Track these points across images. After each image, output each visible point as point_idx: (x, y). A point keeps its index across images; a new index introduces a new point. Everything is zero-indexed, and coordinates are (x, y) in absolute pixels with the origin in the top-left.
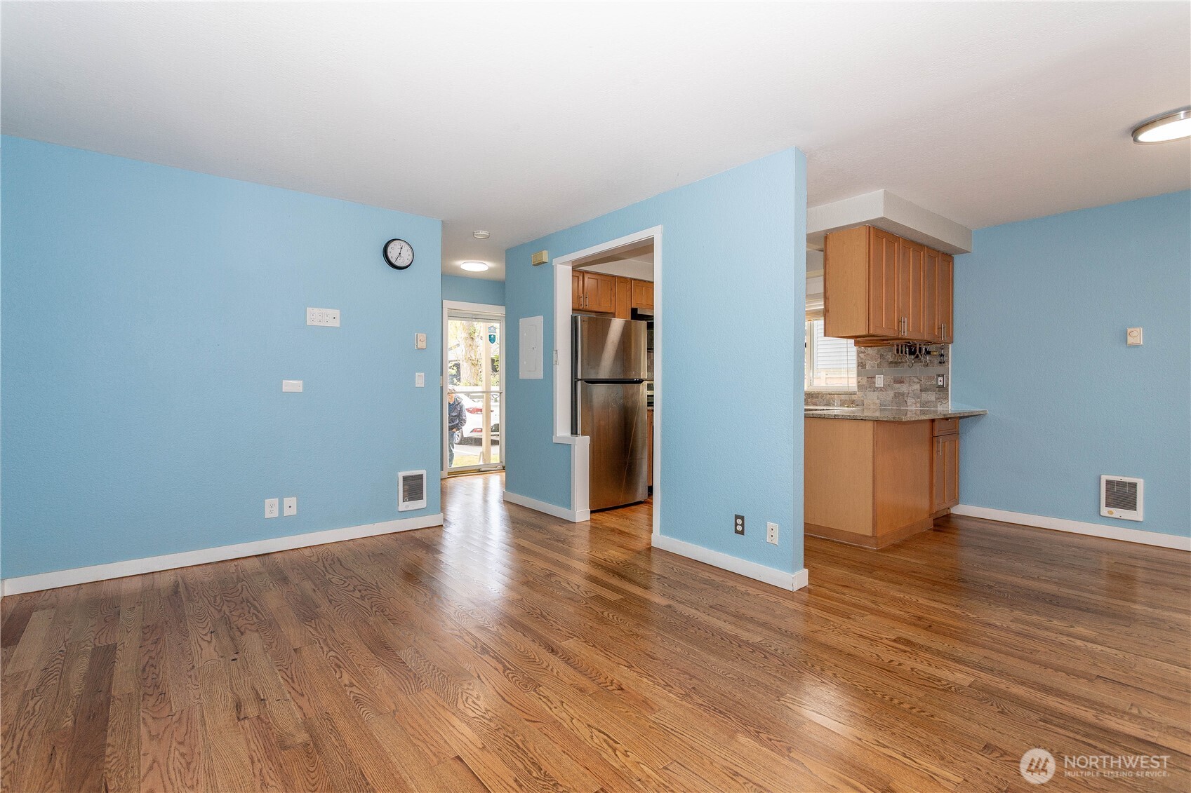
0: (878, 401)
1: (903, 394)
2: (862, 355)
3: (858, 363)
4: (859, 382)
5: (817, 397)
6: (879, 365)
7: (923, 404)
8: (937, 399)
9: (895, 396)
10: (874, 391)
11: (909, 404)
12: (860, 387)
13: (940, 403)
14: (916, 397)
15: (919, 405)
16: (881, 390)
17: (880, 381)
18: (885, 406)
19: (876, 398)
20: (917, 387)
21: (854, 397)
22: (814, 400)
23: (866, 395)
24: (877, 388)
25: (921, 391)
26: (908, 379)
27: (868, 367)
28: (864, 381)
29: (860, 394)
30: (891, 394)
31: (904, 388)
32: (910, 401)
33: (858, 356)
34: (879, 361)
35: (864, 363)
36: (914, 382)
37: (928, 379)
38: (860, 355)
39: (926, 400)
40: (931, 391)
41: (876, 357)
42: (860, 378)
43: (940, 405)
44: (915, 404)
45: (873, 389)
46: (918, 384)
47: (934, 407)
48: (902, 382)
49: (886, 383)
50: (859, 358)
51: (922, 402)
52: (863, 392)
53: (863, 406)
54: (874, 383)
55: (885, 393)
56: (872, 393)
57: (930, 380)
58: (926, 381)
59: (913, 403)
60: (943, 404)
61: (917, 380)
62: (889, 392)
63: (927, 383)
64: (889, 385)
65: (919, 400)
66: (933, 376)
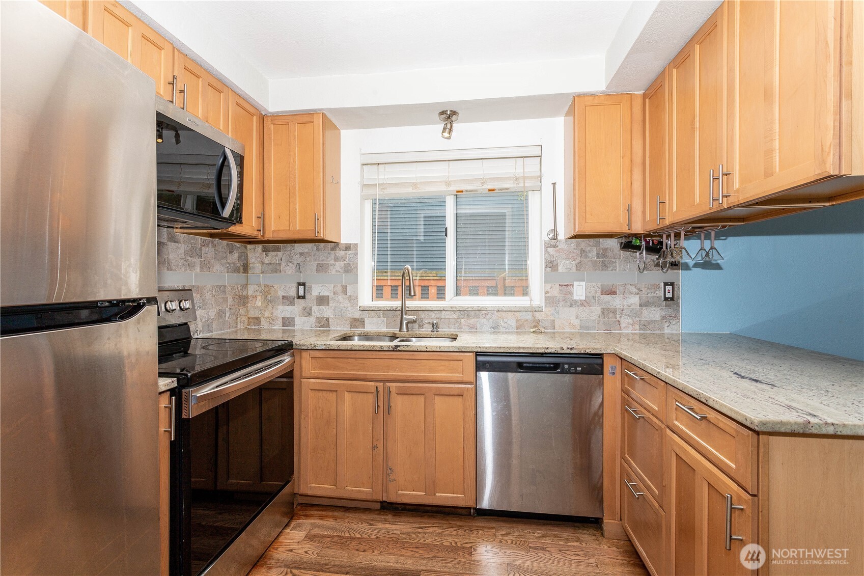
0: (577, 322)
1: (614, 311)
2: (551, 250)
3: (546, 262)
4: (547, 292)
5: (477, 317)
6: (579, 266)
7: (645, 325)
8: (664, 318)
9: (603, 313)
10: (571, 306)
11: (623, 325)
12: (550, 300)
13: (667, 324)
14: (635, 314)
15: (637, 327)
16: (582, 305)
17: (579, 291)
18: (588, 328)
19: (574, 317)
20: (635, 300)
21: (538, 315)
22: (472, 321)
23: (558, 313)
24: (576, 301)
25: (641, 305)
26: (621, 289)
27: (561, 268)
28: (556, 291)
29: (548, 311)
30: (597, 310)
31: (616, 302)
32: (625, 321)
33: (546, 251)
34: (578, 261)
35: (555, 263)
36: (631, 293)
37: (651, 289)
38: (549, 249)
39: (648, 319)
40: (655, 306)
41: (575, 255)
42: (549, 286)
43: (668, 326)
44: (632, 325)
45: (569, 304)
46: (637, 296)
47: (659, 329)
48: (613, 293)
49: (589, 294)
50: (547, 254)
51: (642, 322)
52: (554, 308)
53: (554, 329)
54: (571, 293)
55: (587, 309)
56: (567, 309)
57: (653, 291)
58: (649, 291)
59: (629, 324)
60: (671, 325)
61: (635, 290)
62: (593, 308)
63: (649, 294)
64: (593, 297)
65: (638, 319)
66: (658, 283)
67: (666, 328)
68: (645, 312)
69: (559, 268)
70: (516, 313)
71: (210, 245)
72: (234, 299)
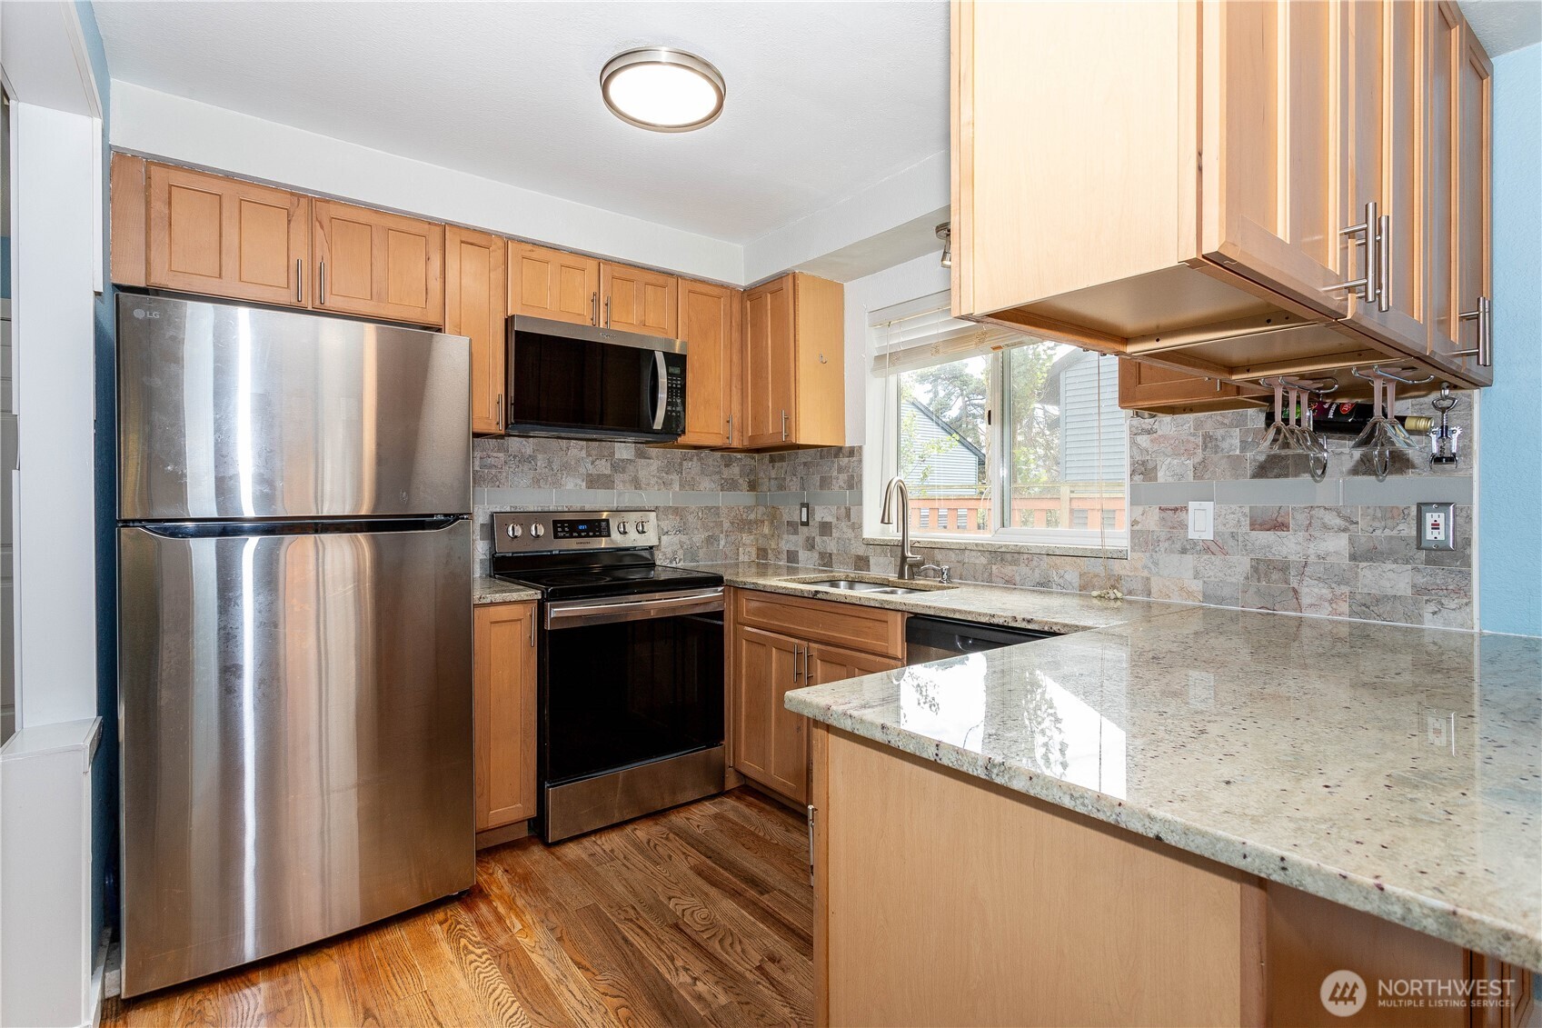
0: (1196, 586)
1: (1284, 567)
2: (1143, 440)
3: (1132, 464)
4: (1134, 523)
5: (1015, 562)
6: (1200, 470)
7: (1367, 605)
8: (1419, 591)
9: (1255, 569)
10: (1184, 551)
11: (1305, 600)
12: (1140, 538)
13: (1432, 607)
14: (1333, 577)
15: (1344, 607)
16: (1207, 550)
17: (1201, 521)
18: (1222, 600)
19: (1191, 573)
20: (1337, 545)
21: (1118, 567)
22: (1009, 570)
23: (1156, 564)
24: (1194, 543)
25: (1353, 557)
26: (1302, 518)
27: (1162, 476)
28: (1152, 521)
29: (1139, 559)
30: (1242, 564)
31: (1288, 546)
32: (1311, 591)
33: (1133, 443)
34: (1198, 458)
35: (1150, 465)
36: (1326, 527)
37: (1384, 518)
38: (1139, 439)
39: (1373, 591)
40: (1395, 561)
41: (1191, 446)
42: (1140, 509)
43: (1434, 613)
44: (1331, 602)
45: (1178, 546)
46: (1343, 534)
47: (1407, 617)
48: (1279, 526)
49: (1221, 528)
50: (1135, 449)
51: (1358, 597)
52: (1148, 554)
53: (1149, 595)
54: (1184, 526)
55: (1217, 560)
56: (1176, 557)
57: (1390, 523)
58: (1376, 524)
59: (1321, 598)
60: (1444, 612)
61: (1338, 522)
62: (1234, 559)
63: (1378, 532)
64: (1233, 535)
65: (1345, 589)
66: (1402, 506)
67: (1428, 616)
68: (1367, 572)
69: (1160, 474)
70: (1078, 560)
71: (695, 458)
72: (732, 523)
